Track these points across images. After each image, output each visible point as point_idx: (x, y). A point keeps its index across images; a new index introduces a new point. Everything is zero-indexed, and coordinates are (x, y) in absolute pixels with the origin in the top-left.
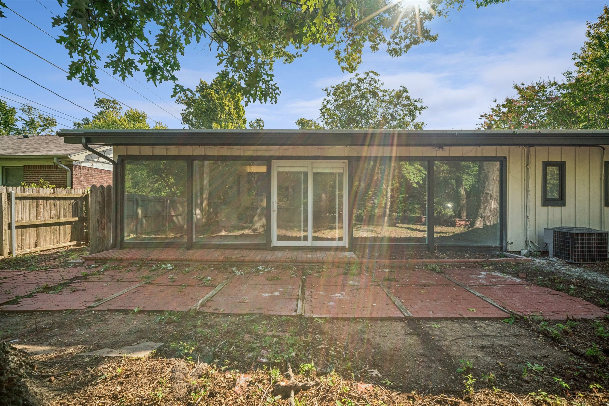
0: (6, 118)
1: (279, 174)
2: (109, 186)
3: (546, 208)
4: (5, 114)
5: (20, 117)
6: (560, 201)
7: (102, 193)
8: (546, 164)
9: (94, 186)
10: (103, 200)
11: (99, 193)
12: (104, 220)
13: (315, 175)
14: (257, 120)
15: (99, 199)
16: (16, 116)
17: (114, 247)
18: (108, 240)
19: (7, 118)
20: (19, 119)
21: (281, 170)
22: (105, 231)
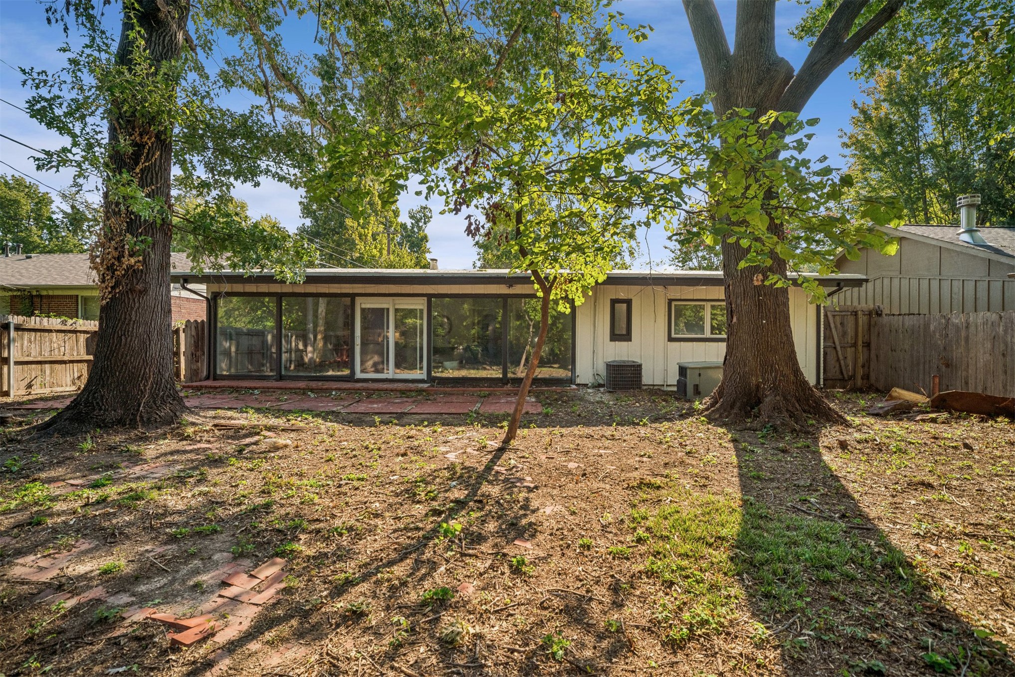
0: (38, 210)
1: (363, 310)
2: (203, 321)
3: (613, 343)
4: (37, 204)
5: (58, 207)
6: (627, 337)
7: (196, 328)
8: (614, 302)
9: (188, 321)
10: (197, 334)
11: (193, 328)
12: (199, 353)
13: (397, 310)
14: (422, 207)
15: (194, 333)
16: (53, 207)
17: (207, 378)
18: (202, 372)
19: (40, 209)
20: (57, 210)
21: (364, 306)
22: (199, 364)
